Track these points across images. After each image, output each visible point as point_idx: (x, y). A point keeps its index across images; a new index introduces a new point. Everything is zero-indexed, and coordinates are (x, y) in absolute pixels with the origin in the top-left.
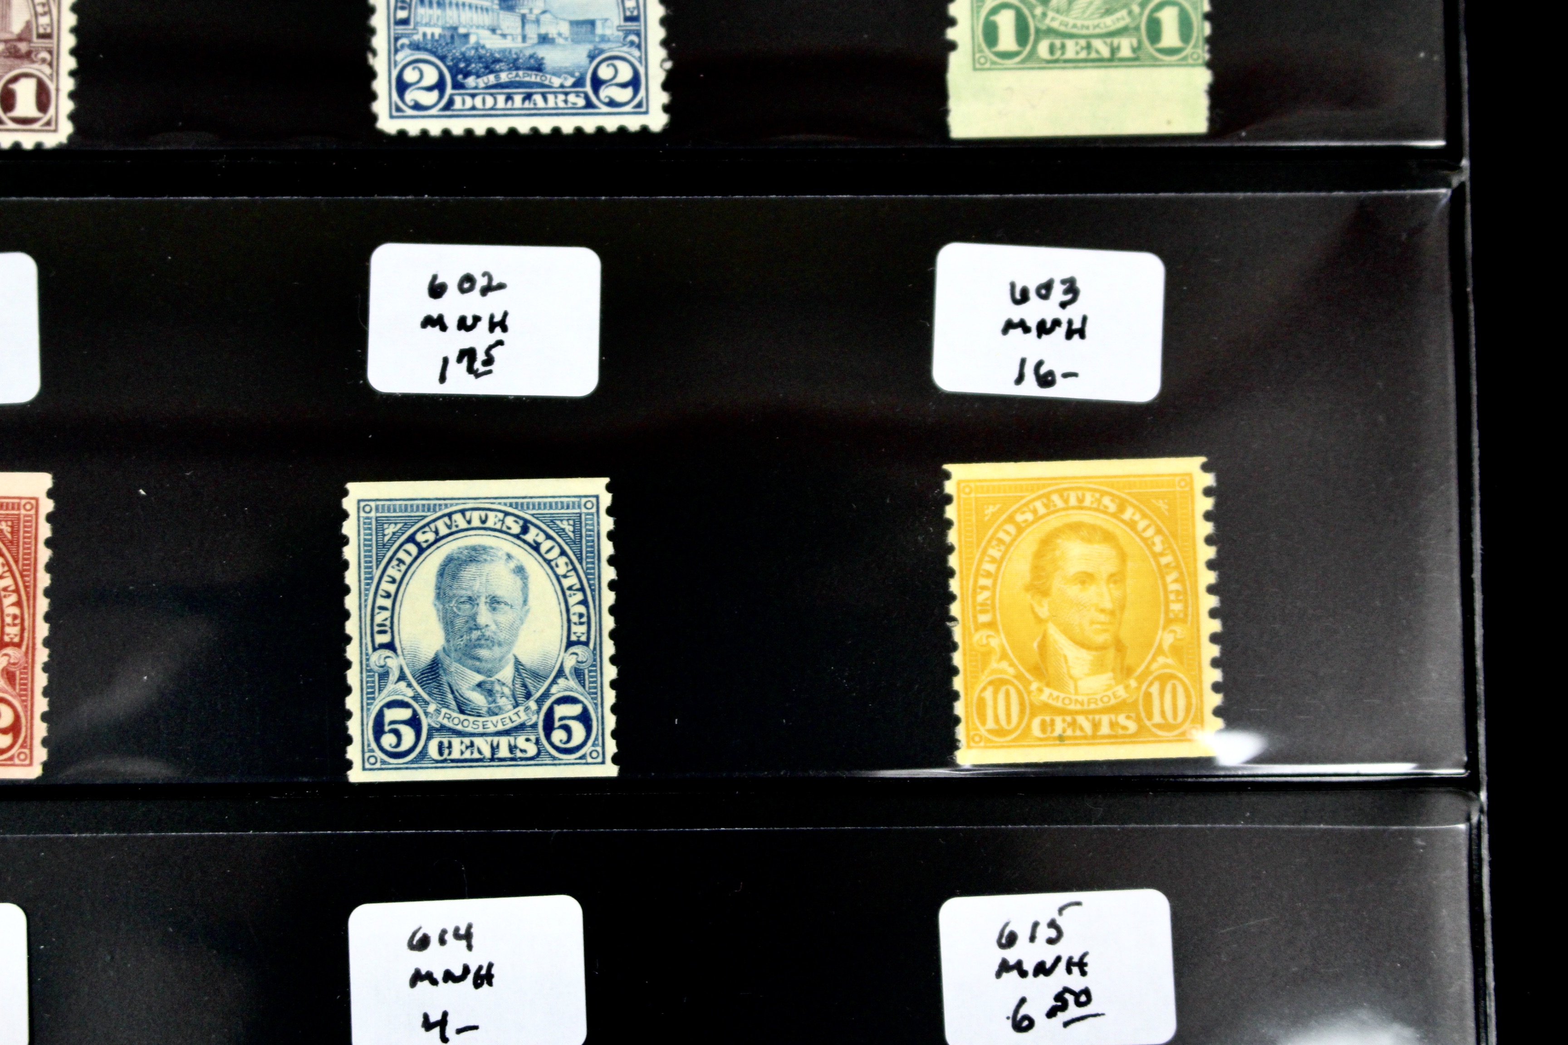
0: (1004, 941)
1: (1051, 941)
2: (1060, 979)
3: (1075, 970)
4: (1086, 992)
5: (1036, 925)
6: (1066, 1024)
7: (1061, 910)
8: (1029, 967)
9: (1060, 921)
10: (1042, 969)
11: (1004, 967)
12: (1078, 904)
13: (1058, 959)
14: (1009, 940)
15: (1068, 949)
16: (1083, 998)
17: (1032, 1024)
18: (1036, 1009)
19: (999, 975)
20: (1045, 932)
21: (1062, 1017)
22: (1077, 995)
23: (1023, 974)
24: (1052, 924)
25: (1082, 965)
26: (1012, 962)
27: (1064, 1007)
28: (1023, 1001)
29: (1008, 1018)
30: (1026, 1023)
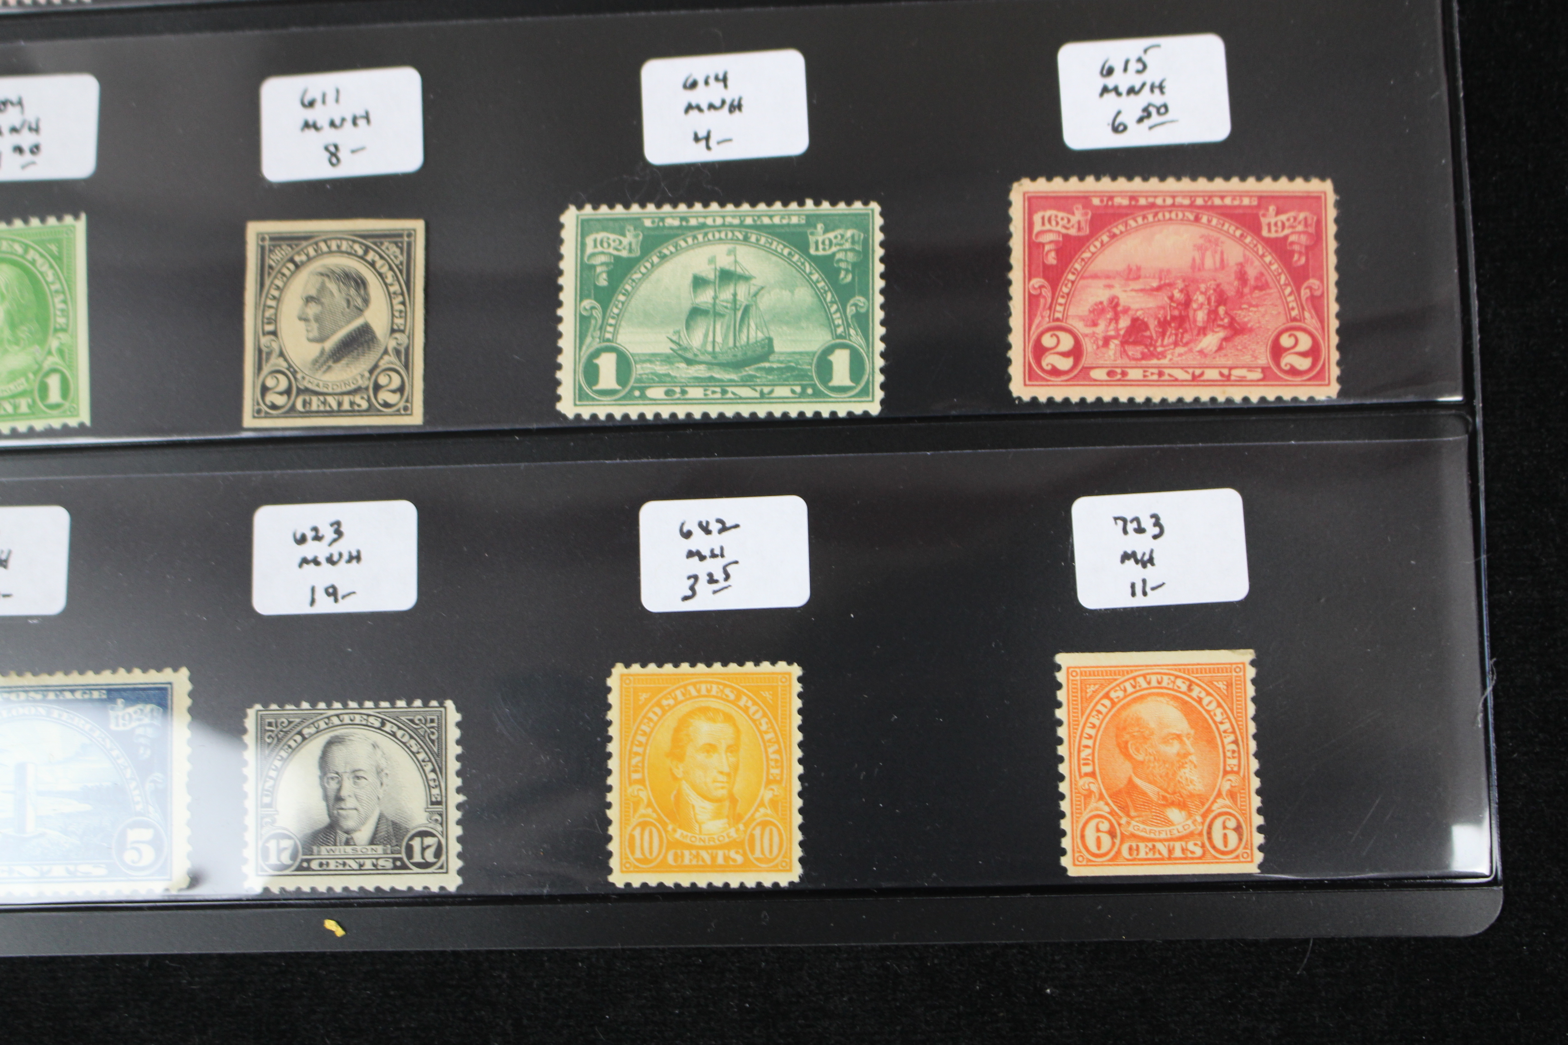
0: (1105, 72)
1: (1139, 72)
2: (1146, 97)
3: (1157, 91)
4: (1165, 106)
5: (1127, 63)
6: (1151, 128)
7: (1145, 51)
8: (1123, 89)
9: (1145, 58)
10: (1131, 91)
11: (1105, 90)
12: (1158, 46)
13: (1143, 85)
14: (1110, 71)
15: (1150, 76)
16: (1163, 110)
17: (1125, 128)
18: (1129, 117)
19: (1102, 94)
20: (1134, 66)
21: (1147, 123)
22: (1158, 110)
23: (1119, 94)
24: (1140, 60)
25: (1161, 88)
26: (1111, 86)
27: (1149, 115)
28: (1119, 113)
29: (1109, 124)
30: (1121, 128)
